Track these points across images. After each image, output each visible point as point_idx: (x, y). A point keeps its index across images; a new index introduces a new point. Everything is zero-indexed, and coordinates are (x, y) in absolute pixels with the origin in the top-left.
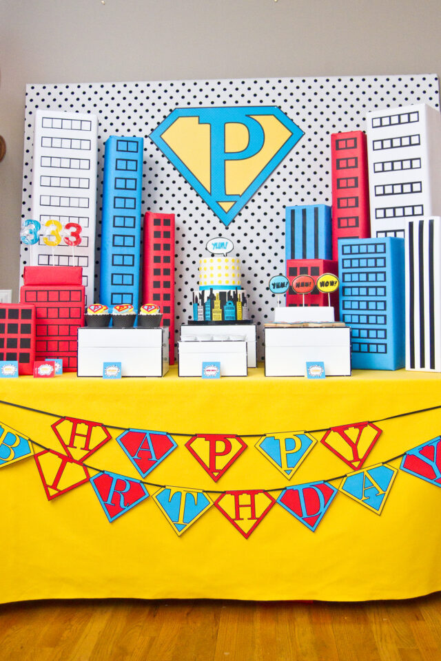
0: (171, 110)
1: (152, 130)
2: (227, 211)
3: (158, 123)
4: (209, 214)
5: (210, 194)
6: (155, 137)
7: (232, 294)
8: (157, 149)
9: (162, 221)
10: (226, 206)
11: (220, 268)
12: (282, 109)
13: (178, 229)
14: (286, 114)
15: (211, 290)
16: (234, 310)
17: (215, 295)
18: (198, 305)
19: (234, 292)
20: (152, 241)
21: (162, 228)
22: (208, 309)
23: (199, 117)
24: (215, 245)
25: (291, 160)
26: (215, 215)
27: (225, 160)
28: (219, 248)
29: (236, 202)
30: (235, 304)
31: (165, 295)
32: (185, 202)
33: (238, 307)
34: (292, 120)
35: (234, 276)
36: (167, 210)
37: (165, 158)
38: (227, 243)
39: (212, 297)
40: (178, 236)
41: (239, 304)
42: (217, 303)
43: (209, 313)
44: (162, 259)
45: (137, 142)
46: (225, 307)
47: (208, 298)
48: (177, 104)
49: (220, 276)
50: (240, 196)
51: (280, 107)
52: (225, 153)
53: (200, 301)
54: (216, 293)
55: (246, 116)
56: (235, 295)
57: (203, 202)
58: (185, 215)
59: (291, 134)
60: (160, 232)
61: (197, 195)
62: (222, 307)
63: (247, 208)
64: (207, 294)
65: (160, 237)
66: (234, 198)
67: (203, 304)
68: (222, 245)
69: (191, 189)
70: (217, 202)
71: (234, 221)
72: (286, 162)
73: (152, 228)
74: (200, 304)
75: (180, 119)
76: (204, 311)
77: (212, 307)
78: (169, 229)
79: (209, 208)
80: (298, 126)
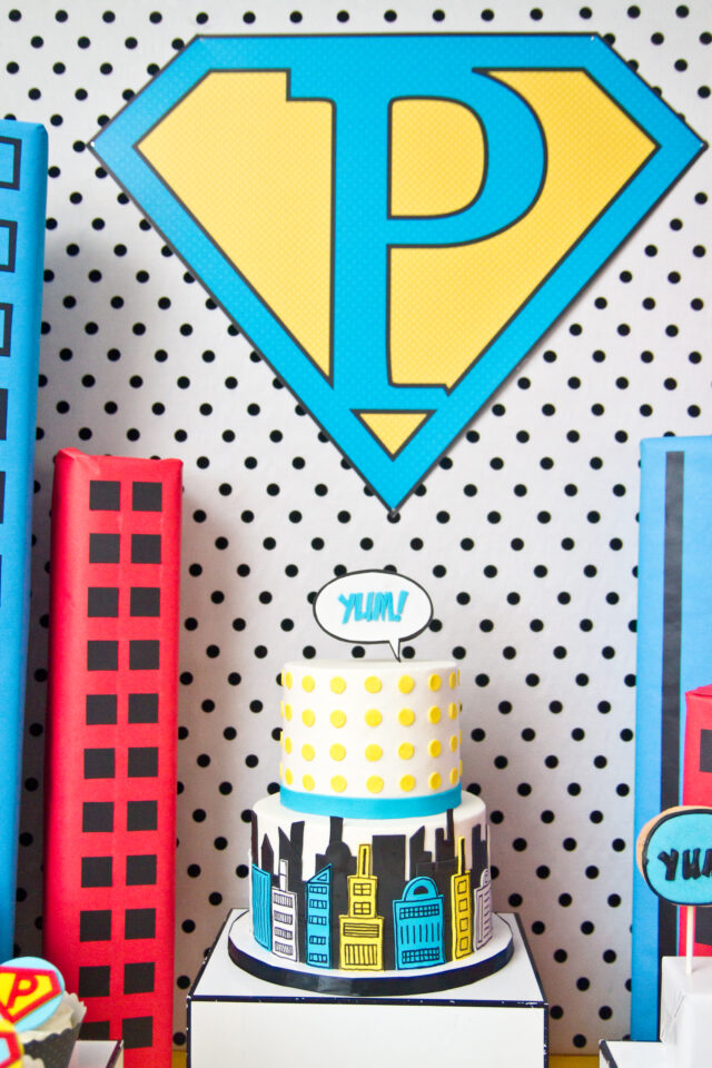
0: (178, 44)
1: (103, 121)
2: (393, 450)
3: (128, 95)
4: (324, 461)
5: (330, 380)
6: (114, 148)
7: (430, 845)
8: (123, 199)
9: (127, 493)
10: (393, 430)
11: (375, 720)
12: (616, 46)
13: (200, 516)
14: (633, 65)
15: (336, 824)
16: (438, 919)
17: (354, 852)
18: (275, 881)
19: (439, 832)
20: (80, 574)
21: (125, 522)
22: (319, 912)
23: (288, 72)
24: (352, 602)
25: (651, 251)
26: (346, 464)
27: (389, 247)
28: (370, 617)
29: (430, 413)
30: (444, 889)
31: (132, 806)
32: (230, 409)
33: (455, 898)
34: (657, 91)
35: (437, 750)
36: (157, 443)
37: (152, 232)
38: (404, 596)
39: (338, 860)
40: (197, 545)
41: (458, 883)
42: (363, 888)
43: (325, 931)
44: (124, 654)
45: (17, 143)
46: (398, 906)
47: (321, 862)
48: (202, 18)
49: (375, 754)
50: (449, 391)
51: (610, 39)
52: (390, 217)
53: (281, 867)
54: (358, 837)
55: (477, 71)
56: (445, 841)
57: (300, 410)
58: (226, 464)
59: (651, 147)
60: (117, 537)
61: (278, 384)
62: (384, 908)
63: (473, 437)
64: (316, 842)
65: (116, 559)
66: (423, 399)
67: (296, 883)
68: (383, 606)
69: (255, 357)
70: (357, 413)
71: (421, 491)
72: (632, 257)
73: (81, 522)
74: (283, 881)
75: (213, 77)
76: (303, 920)
77: (339, 903)
78: (156, 523)
79: (323, 437)
80: (681, 118)
